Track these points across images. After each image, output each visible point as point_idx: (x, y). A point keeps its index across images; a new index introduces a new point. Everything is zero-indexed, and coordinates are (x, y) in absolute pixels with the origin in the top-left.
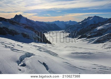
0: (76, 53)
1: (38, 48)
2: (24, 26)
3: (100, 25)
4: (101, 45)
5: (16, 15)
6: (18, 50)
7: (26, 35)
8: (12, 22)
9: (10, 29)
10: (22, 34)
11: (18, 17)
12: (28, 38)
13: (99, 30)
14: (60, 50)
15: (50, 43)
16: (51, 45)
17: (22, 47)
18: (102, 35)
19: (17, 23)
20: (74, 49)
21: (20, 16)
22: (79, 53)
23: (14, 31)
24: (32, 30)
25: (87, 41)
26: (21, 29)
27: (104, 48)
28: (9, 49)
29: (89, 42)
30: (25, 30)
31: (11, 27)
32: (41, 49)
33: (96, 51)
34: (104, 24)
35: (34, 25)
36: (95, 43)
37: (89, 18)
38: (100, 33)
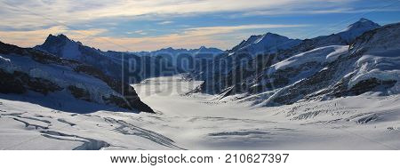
0: (223, 134)
1: (118, 126)
2: (75, 65)
3: (282, 56)
4: (286, 108)
5: (50, 35)
6: (62, 135)
7: (82, 90)
8: (37, 55)
9: (34, 76)
10: (71, 88)
11: (57, 42)
12: (88, 100)
13: (280, 71)
14: (178, 128)
15: (149, 110)
16: (154, 115)
17: (72, 125)
18: (287, 84)
19: (54, 59)
20: (217, 122)
21: (62, 37)
22: (231, 134)
23: (46, 81)
24: (96, 77)
25: (250, 100)
26: (65, 74)
27: (292, 117)
28: (37, 133)
29: (257, 103)
30: (77, 77)
31: (37, 72)
32: (126, 129)
33: (272, 126)
34: (291, 55)
35: (102, 63)
36: (270, 104)
37: (253, 38)
38: (282, 78)
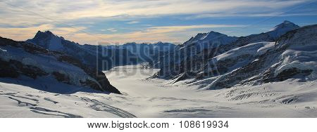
0: (175, 111)
1: (92, 104)
2: (58, 56)
3: (222, 50)
4: (225, 91)
5: (39, 31)
6: (47, 111)
7: (63, 75)
8: (29, 47)
9: (26, 64)
10: (54, 73)
11: (44, 37)
12: (68, 83)
13: (221, 61)
14: (139, 106)
15: (116, 91)
16: (120, 95)
17: (56, 103)
18: (226, 72)
19: (42, 50)
20: (170, 102)
21: (48, 33)
22: (181, 111)
23: (36, 68)
24: (76, 65)
25: (196, 84)
26: (51, 62)
27: (230, 98)
28: (27, 109)
29: (202, 87)
30: (60, 64)
31: (28, 60)
32: (97, 106)
33: (215, 105)
34: (229, 49)
35: (79, 53)
36: (212, 88)
37: (200, 35)
38: (223, 67)
